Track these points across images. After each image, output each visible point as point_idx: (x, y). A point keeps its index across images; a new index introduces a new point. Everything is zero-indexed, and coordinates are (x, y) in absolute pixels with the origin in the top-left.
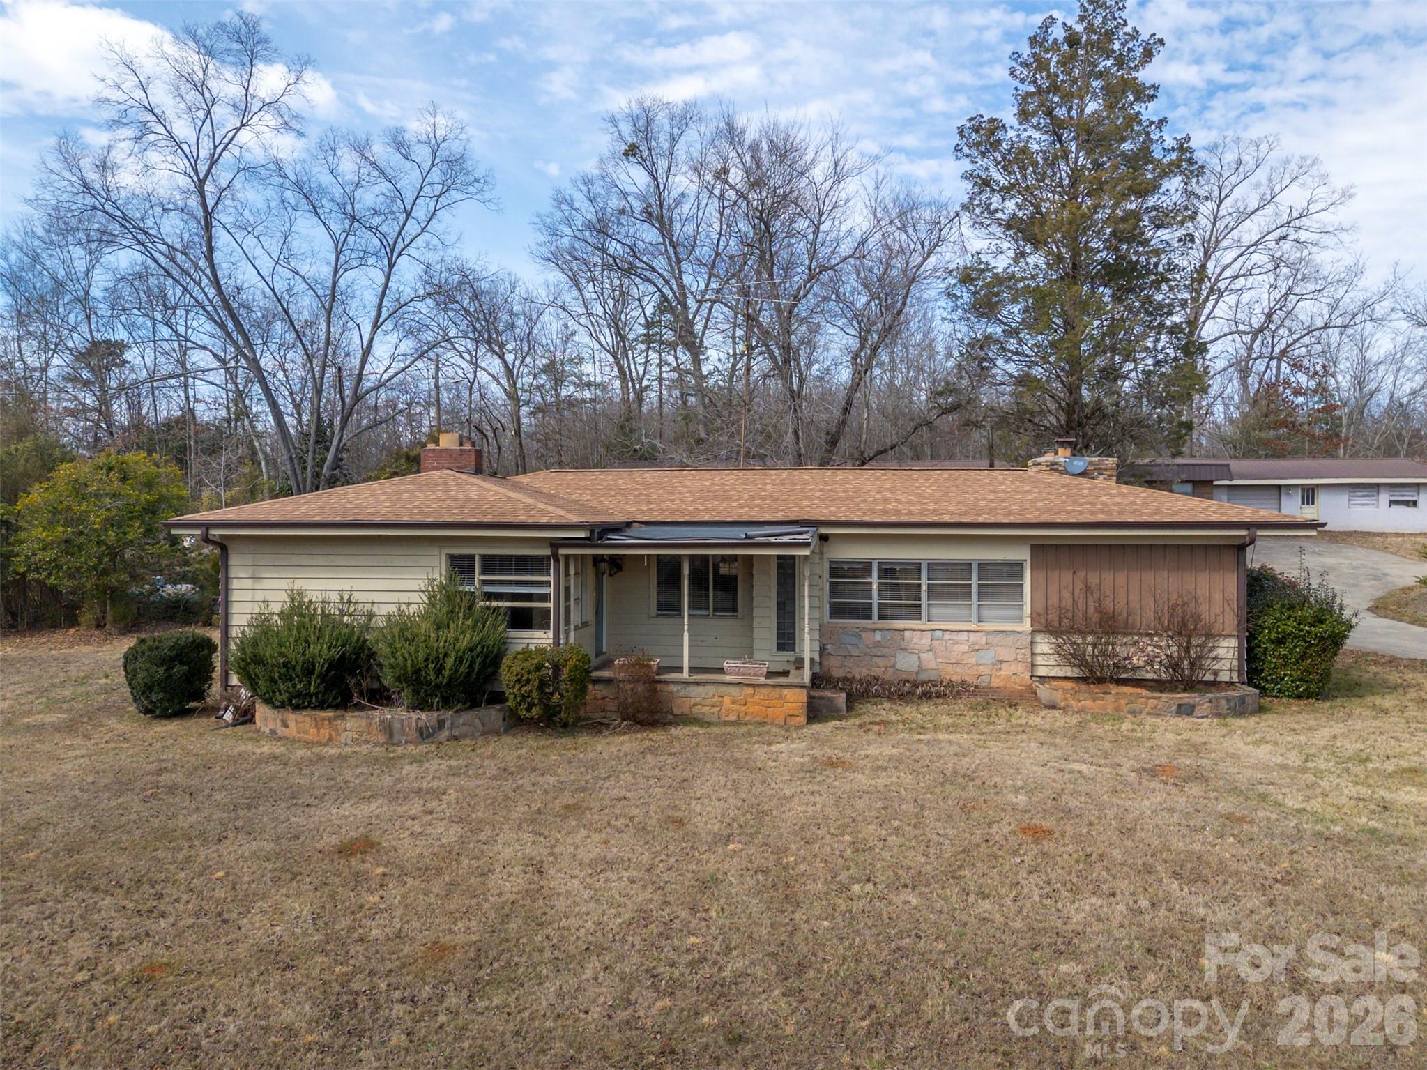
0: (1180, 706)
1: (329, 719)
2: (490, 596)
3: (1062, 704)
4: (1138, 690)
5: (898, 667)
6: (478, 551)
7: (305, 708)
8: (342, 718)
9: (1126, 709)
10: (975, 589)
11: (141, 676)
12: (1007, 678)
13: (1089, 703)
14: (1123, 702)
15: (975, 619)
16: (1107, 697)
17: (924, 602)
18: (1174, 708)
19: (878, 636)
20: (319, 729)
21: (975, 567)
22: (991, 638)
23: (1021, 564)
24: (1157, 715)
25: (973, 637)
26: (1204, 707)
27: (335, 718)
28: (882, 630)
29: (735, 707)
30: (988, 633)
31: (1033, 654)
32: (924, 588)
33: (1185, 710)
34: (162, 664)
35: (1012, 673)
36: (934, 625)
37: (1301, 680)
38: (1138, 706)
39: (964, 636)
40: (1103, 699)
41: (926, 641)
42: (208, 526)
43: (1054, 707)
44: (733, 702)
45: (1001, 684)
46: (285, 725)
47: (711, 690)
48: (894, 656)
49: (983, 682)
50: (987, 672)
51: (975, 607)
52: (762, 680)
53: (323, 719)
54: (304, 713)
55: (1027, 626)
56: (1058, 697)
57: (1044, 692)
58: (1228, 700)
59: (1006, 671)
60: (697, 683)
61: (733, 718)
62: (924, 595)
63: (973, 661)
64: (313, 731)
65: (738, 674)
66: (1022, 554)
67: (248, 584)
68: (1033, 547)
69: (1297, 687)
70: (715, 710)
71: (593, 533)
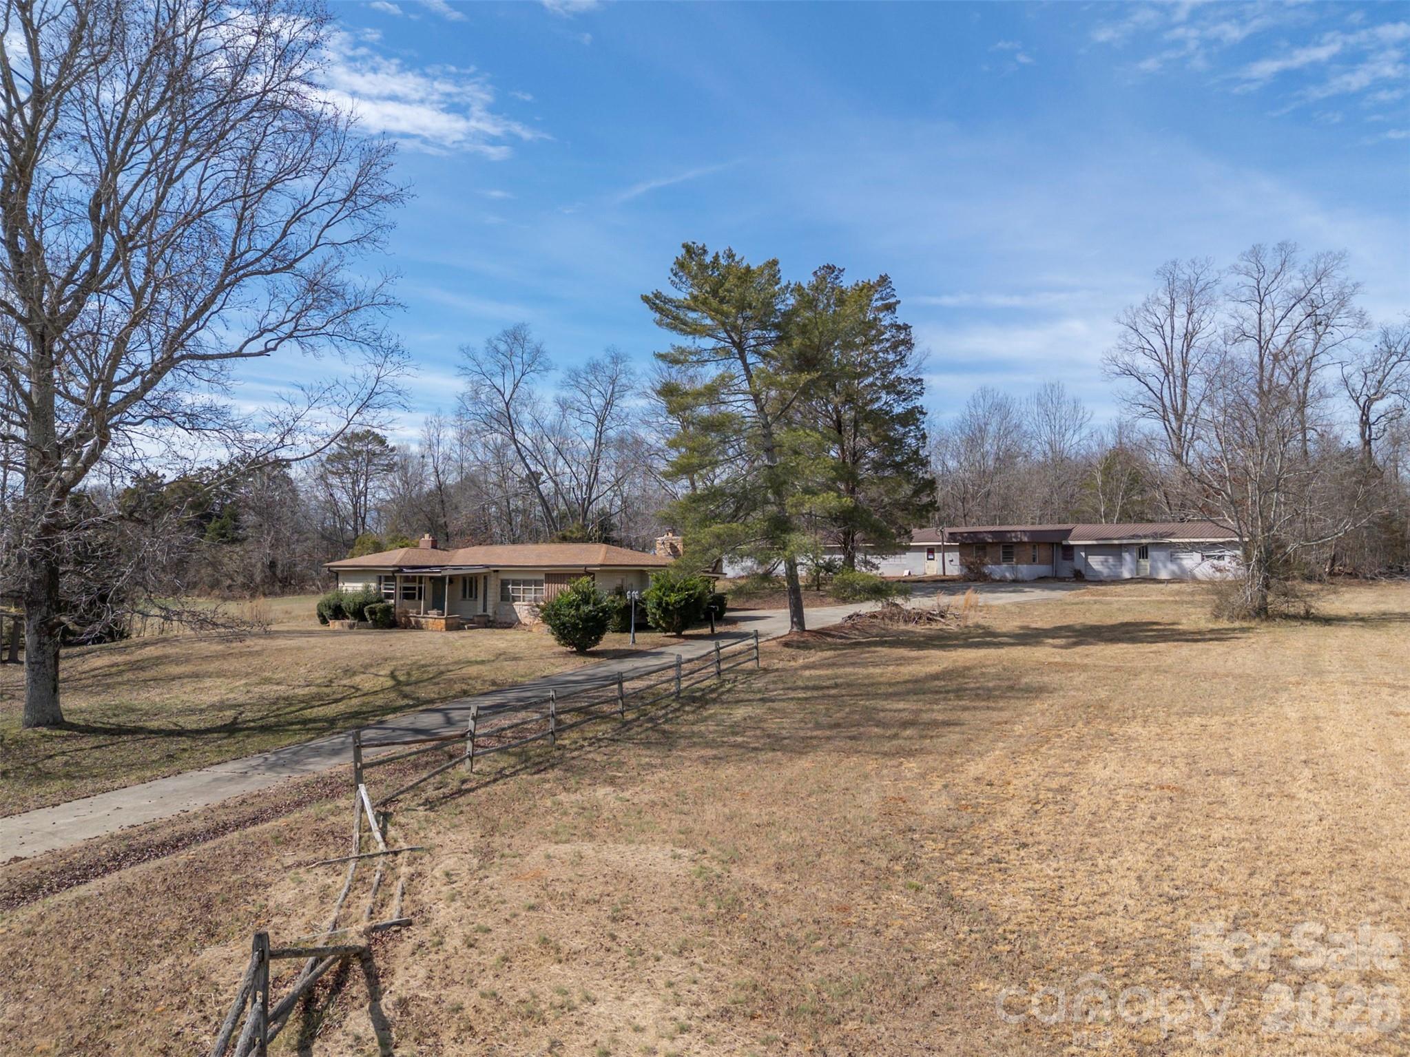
2: (386, 589)
10: (533, 590)
17: (522, 595)
19: (508, 607)
21: (533, 582)
23: (543, 581)
52: (436, 616)
62: (522, 592)
66: (543, 577)
71: (400, 569)
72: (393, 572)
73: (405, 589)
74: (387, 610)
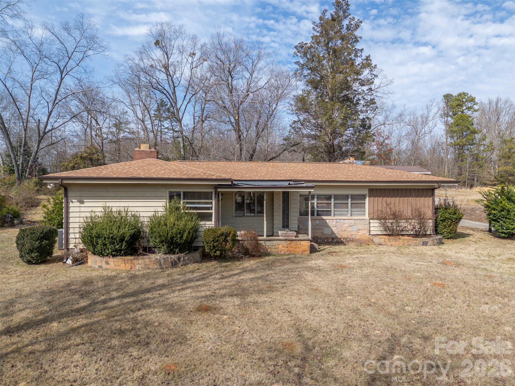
0: (423, 242)
1: (131, 260)
3: (384, 244)
4: (410, 238)
5: (324, 233)
6: (182, 190)
7: (118, 256)
8: (137, 259)
9: (407, 244)
10: (349, 204)
11: (27, 246)
12: (361, 235)
13: (394, 243)
14: (405, 242)
15: (349, 215)
16: (400, 240)
17: (332, 209)
18: (422, 243)
19: (318, 222)
20: (126, 264)
21: (350, 196)
22: (356, 221)
23: (365, 196)
24: (417, 246)
25: (350, 221)
27: (134, 259)
28: (319, 219)
29: (284, 248)
30: (355, 220)
31: (370, 227)
32: (333, 204)
33: (425, 244)
34: (37, 240)
35: (363, 234)
36: (336, 217)
37: (450, 233)
38: (410, 243)
39: (347, 221)
40: (399, 241)
41: (334, 223)
42: (63, 179)
43: (380, 244)
44: (283, 247)
45: (359, 238)
46: (107, 263)
47: (275, 242)
48: (323, 229)
49: (353, 237)
50: (355, 234)
51: (350, 211)
53: (128, 260)
54: (118, 258)
55: (367, 217)
56: (382, 241)
57: (376, 240)
59: (361, 233)
60: (270, 240)
61: (283, 253)
63: (350, 230)
64: (123, 265)
65: (285, 236)
66: (366, 192)
67: (78, 204)
68: (369, 189)
69: (448, 235)
70: (276, 250)
71: (232, 183)
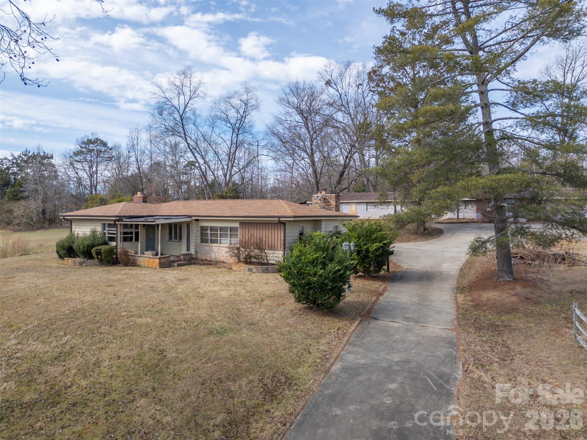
0: (249, 269)
2: (109, 234)
5: (211, 257)
10: (229, 235)
15: (229, 243)
17: (219, 238)
19: (208, 248)
21: (229, 229)
23: (238, 228)
26: (254, 270)
29: (147, 263)
32: (219, 234)
36: (220, 245)
39: (224, 248)
40: (236, 266)
41: (217, 249)
42: (64, 216)
47: (143, 259)
48: (211, 254)
49: (228, 262)
50: (229, 259)
51: (229, 240)
52: (151, 256)
58: (261, 268)
60: (141, 257)
61: (147, 266)
62: (219, 236)
63: (226, 255)
65: (147, 255)
66: (237, 225)
68: (240, 223)
70: (144, 264)
71: (120, 218)
72: (115, 221)
73: (125, 233)
74: (111, 251)
